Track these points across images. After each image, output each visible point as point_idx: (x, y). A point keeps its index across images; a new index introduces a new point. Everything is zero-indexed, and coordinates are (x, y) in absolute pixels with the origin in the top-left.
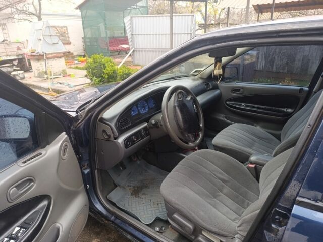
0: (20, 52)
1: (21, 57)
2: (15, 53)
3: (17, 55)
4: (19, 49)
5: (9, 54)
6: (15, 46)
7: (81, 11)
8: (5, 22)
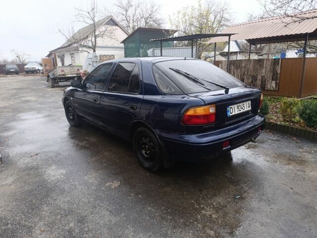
0: (79, 72)
1: (79, 75)
2: (76, 73)
3: (77, 74)
4: (78, 70)
5: (72, 73)
6: (76, 68)
7: (125, 45)
8: (73, 52)
